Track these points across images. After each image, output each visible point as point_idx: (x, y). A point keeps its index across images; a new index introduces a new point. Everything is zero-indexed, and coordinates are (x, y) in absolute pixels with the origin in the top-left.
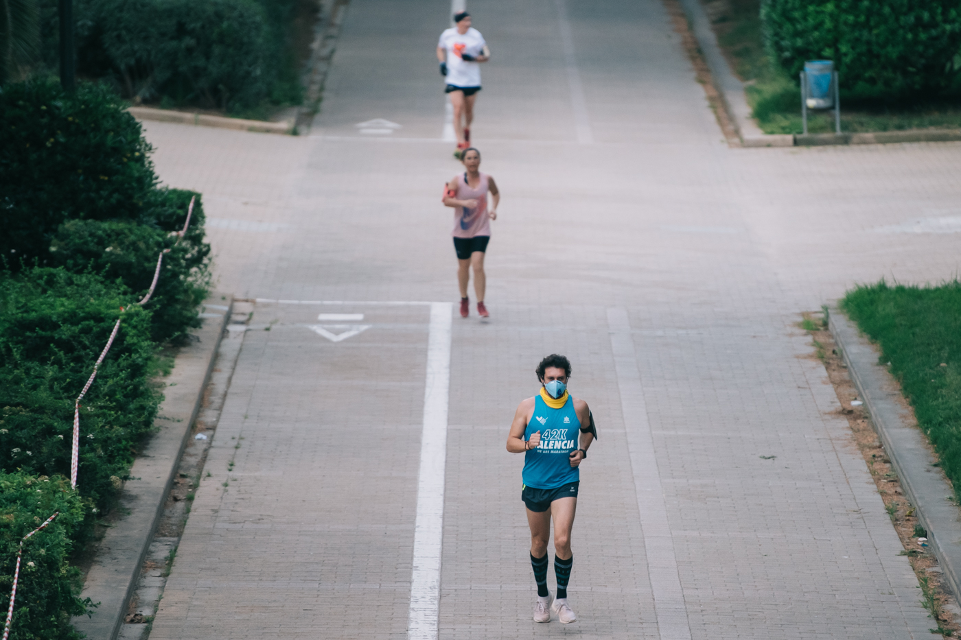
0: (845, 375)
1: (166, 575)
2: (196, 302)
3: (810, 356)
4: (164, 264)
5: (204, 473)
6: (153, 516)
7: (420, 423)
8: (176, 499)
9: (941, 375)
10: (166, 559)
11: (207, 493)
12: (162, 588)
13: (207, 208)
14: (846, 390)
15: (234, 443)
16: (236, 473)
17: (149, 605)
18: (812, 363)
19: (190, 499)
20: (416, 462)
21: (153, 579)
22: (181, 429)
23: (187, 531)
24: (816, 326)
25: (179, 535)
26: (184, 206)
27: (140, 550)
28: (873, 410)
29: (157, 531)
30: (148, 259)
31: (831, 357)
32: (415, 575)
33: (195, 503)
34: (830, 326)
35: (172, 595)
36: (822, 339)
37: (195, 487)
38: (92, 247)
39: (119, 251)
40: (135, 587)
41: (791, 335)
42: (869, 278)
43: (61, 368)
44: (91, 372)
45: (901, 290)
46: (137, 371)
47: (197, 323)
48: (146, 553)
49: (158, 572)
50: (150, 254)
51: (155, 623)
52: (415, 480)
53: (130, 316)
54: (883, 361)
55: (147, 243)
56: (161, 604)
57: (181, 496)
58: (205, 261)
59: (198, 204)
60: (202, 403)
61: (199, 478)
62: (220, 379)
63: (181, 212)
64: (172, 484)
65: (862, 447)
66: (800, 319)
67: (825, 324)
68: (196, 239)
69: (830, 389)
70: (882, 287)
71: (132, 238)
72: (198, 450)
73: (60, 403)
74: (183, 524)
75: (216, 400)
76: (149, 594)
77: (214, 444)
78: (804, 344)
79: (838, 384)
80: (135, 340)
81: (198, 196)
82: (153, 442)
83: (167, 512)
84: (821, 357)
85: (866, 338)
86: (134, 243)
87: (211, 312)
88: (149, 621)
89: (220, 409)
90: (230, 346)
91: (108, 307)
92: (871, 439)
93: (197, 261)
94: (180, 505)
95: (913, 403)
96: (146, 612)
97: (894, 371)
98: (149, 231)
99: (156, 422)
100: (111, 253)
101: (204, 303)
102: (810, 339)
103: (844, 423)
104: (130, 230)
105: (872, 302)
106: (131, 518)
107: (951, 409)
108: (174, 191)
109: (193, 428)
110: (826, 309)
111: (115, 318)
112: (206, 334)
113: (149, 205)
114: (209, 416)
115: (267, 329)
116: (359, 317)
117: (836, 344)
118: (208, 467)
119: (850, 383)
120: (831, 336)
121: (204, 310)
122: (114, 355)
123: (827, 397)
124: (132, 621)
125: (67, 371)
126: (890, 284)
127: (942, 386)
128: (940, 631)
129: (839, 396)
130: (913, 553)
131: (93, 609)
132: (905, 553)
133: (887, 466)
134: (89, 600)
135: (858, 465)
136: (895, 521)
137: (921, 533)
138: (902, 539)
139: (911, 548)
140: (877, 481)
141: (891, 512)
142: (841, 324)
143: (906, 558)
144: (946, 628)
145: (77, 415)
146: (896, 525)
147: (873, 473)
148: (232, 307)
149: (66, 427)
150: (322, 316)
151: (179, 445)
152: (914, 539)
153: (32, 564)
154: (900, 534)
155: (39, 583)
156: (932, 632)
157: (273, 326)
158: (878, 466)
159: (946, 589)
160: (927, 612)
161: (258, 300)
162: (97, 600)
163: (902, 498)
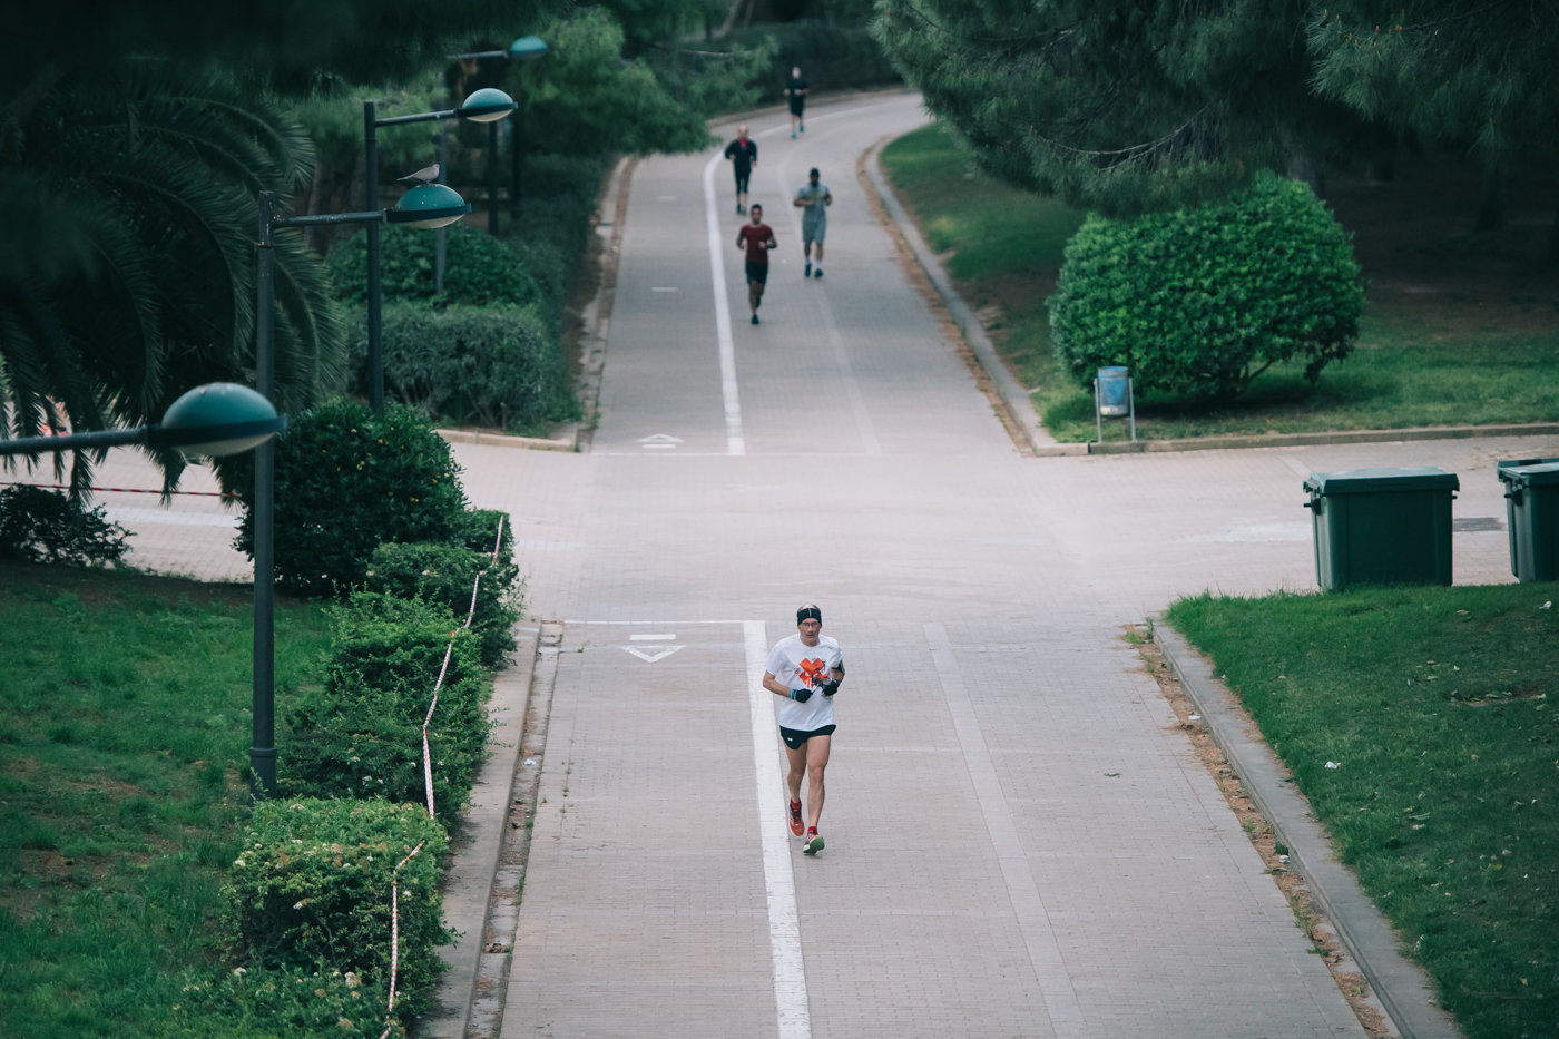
0: (1178, 689)
1: (518, 904)
2: (508, 625)
3: (1139, 670)
4: (481, 586)
5: (540, 799)
6: (497, 844)
7: (751, 745)
8: (515, 827)
9: (1283, 687)
10: (516, 887)
11: (545, 818)
12: (516, 917)
13: (514, 529)
14: (1181, 705)
15: (565, 768)
16: (571, 799)
17: (505, 934)
18: (1144, 677)
19: (530, 826)
20: (753, 785)
21: (505, 908)
22: (512, 754)
23: (531, 858)
24: (1141, 639)
25: (525, 863)
26: (492, 527)
27: (490, 878)
28: (1214, 726)
29: (502, 860)
30: (464, 582)
31: (1161, 670)
32: (770, 900)
33: (535, 830)
34: (1155, 639)
35: (527, 925)
36: (1149, 652)
37: (533, 813)
38: (409, 570)
39: (435, 574)
40: (489, 917)
41: (1117, 648)
42: (1194, 590)
43: (403, 696)
44: (433, 697)
45: (1226, 601)
46: (471, 694)
47: (512, 647)
48: (496, 882)
49: (509, 901)
50: (467, 576)
51: (515, 953)
52: (755, 803)
53: (461, 640)
54: (1217, 673)
55: (462, 566)
56: (518, 933)
57: (519, 824)
58: (514, 582)
59: (507, 525)
60: (526, 729)
61: (534, 804)
62: (540, 703)
63: (490, 533)
64: (510, 811)
65: (1207, 763)
66: (1124, 632)
67: (1150, 637)
68: (505, 561)
69: (1165, 703)
70: (1207, 598)
71: (448, 560)
72: (530, 775)
73: (407, 730)
74: (526, 851)
75: (540, 726)
76: (504, 923)
77: (544, 769)
78: (1131, 657)
79: (1172, 698)
80: (467, 665)
81: (507, 516)
82: (485, 768)
83: (508, 840)
84: (1151, 671)
85: (1195, 651)
86: (449, 566)
87: (522, 634)
88: (508, 951)
89: (545, 733)
90: (546, 668)
91: (438, 631)
92: (1215, 755)
93: (506, 582)
94: (520, 832)
95: (1255, 717)
96: (505, 942)
97: (1231, 684)
98: (458, 552)
99: (487, 748)
100: (428, 577)
101: (515, 626)
102: (1136, 652)
103: (1185, 738)
104: (446, 553)
105: (1199, 613)
106: (476, 846)
107: (1297, 722)
108: (482, 512)
109: (521, 753)
110: (1150, 621)
111: (446, 643)
112: (522, 655)
113: (459, 526)
114: (535, 741)
115: (580, 651)
116: (672, 637)
117: (1164, 656)
118: (542, 793)
119: (1185, 697)
120: (1157, 649)
121: (517, 632)
122: (449, 682)
123: (1163, 712)
124: (492, 951)
125: (408, 698)
126: (1215, 595)
127: (1285, 699)
128: (1318, 951)
129: (1176, 711)
130: (1276, 872)
131: (458, 939)
132: (1267, 872)
133: (1236, 781)
134: (454, 930)
135: (1206, 782)
136: (1254, 839)
137: (1282, 850)
138: (1263, 857)
139: (1273, 865)
140: (1228, 798)
141: (1248, 829)
142: (1168, 637)
143: (1270, 877)
144: (1322, 947)
145: (425, 742)
146: (1254, 843)
147: (1223, 790)
148: (541, 629)
149: (416, 754)
150: (634, 637)
151: (511, 771)
152: (1275, 858)
153: (407, 893)
154: (1259, 851)
155: (414, 913)
156: (1310, 952)
157: (586, 649)
158: (1226, 782)
159: (1315, 908)
160: (1300, 933)
161: (566, 621)
162: (460, 930)
163: (1256, 816)
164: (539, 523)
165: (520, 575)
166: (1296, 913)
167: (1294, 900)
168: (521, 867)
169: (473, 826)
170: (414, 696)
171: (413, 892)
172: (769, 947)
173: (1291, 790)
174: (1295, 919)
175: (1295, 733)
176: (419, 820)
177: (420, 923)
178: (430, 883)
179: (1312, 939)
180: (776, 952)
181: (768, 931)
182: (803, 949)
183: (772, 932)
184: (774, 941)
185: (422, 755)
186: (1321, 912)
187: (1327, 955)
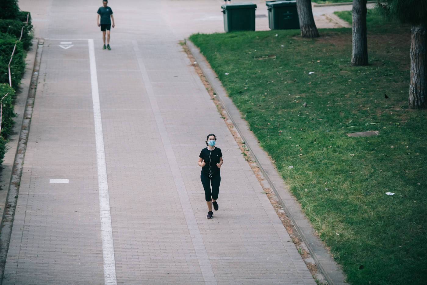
0: (191, 56)
1: (33, 107)
2: (30, 40)
3: (182, 51)
4: (23, 30)
5: (38, 82)
6: (27, 93)
7: (89, 69)
8: (32, 89)
9: (216, 55)
10: (32, 103)
11: (40, 87)
12: (32, 110)
13: (32, 16)
14: (193, 60)
15: (44, 75)
16: (46, 82)
17: (29, 115)
18: (184, 53)
19: (36, 89)
20: (90, 79)
21: (30, 108)
22: (31, 71)
23: (36, 96)
24: (183, 44)
25: (34, 97)
26: (26, 16)
27: (26, 101)
28: (200, 64)
29: (29, 97)
30: (19, 29)
31: (188, 51)
32: (94, 107)
33: (37, 90)
34: (186, 44)
35: (35, 112)
36: (185, 47)
37: (36, 85)
38: (5, 26)
39: (12, 27)
40: (26, 110)
41: (177, 46)
42: (195, 32)
43: (3, 57)
44: (11, 57)
45: (203, 35)
46: (21, 57)
47: (31, 45)
48: (27, 102)
49: (30, 107)
51: (32, 119)
52: (90, 83)
53: (18, 44)
54: (201, 52)
55: (19, 25)
56: (33, 114)
57: (33, 88)
58: (32, 29)
59: (30, 15)
60: (35, 65)
61: (37, 83)
62: (38, 59)
63: (26, 17)
64: (31, 85)
65: (198, 73)
66: (179, 42)
67: (185, 43)
68: (29, 24)
69: (188, 59)
70: (198, 34)
71: (15, 24)
72: (36, 76)
73: (5, 65)
74: (35, 95)
75: (38, 64)
76: (29, 111)
77: (39, 75)
78: (181, 48)
79: (190, 58)
80: (20, 49)
81: (29, 13)
82: (25, 75)
83: (30, 92)
84: (185, 51)
85: (196, 47)
86: (15, 25)
87: (34, 42)
88: (30, 119)
89: (40, 66)
90: (40, 50)
91: (13, 41)
92: (200, 72)
93: (30, 29)
94: (33, 90)
95: (209, 62)
97: (204, 54)
98: (18, 22)
99: (25, 70)
100: (10, 28)
101: (32, 40)
102: (182, 47)
103: (193, 68)
104: (15, 22)
105: (197, 38)
106: (23, 93)
107: (219, 64)
108: (23, 12)
109: (34, 71)
110: (185, 39)
111: (14, 44)
112: (34, 47)
113: (18, 15)
114: (37, 68)
115: (48, 46)
116: (71, 43)
117: (188, 48)
118: (39, 81)
119: (193, 58)
120: (187, 46)
121: (33, 41)
122: (15, 53)
123: (188, 61)
124: (26, 119)
125: (5, 57)
126: (201, 33)
127: (216, 58)
128: (222, 118)
129: (191, 61)
130: (213, 99)
131: (18, 116)
132: (211, 99)
133: (205, 78)
134: (16, 114)
135: (198, 78)
136: (208, 91)
137: (215, 94)
138: (210, 96)
139: (213, 98)
140: (203, 81)
141: (207, 89)
142: (190, 44)
143: (212, 100)
144: (223, 117)
145: (9, 68)
146: (208, 92)
147: (202, 80)
148: (39, 41)
149: (7, 71)
150: (62, 43)
151: (31, 75)
152: (213, 96)
153: (4, 105)
154: (210, 94)
155: (6, 110)
156: (221, 118)
157: (50, 46)
158: (203, 78)
159: (222, 108)
160: (219, 113)
161: (45, 39)
162: (18, 114)
163: (209, 86)
164: (38, 15)
165: (33, 27)
166: (218, 109)
167: (217, 106)
168: (33, 98)
169: (22, 89)
170: (7, 57)
171: (6, 105)
172: (93, 118)
173: (217, 80)
174: (217, 110)
175: (218, 66)
176: (7, 87)
177: (8, 112)
178: (10, 103)
179: (221, 115)
180: (95, 119)
181: (93, 114)
182: (102, 118)
183: (94, 114)
184: (95, 116)
185: (8, 72)
186: (223, 108)
187: (224, 118)
